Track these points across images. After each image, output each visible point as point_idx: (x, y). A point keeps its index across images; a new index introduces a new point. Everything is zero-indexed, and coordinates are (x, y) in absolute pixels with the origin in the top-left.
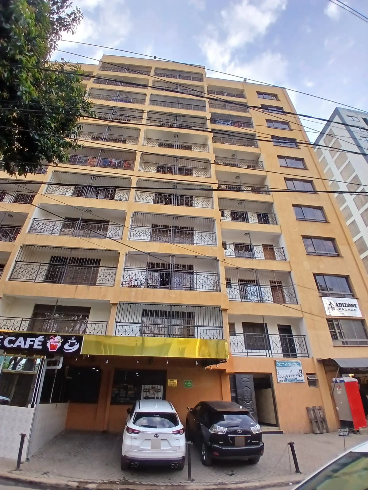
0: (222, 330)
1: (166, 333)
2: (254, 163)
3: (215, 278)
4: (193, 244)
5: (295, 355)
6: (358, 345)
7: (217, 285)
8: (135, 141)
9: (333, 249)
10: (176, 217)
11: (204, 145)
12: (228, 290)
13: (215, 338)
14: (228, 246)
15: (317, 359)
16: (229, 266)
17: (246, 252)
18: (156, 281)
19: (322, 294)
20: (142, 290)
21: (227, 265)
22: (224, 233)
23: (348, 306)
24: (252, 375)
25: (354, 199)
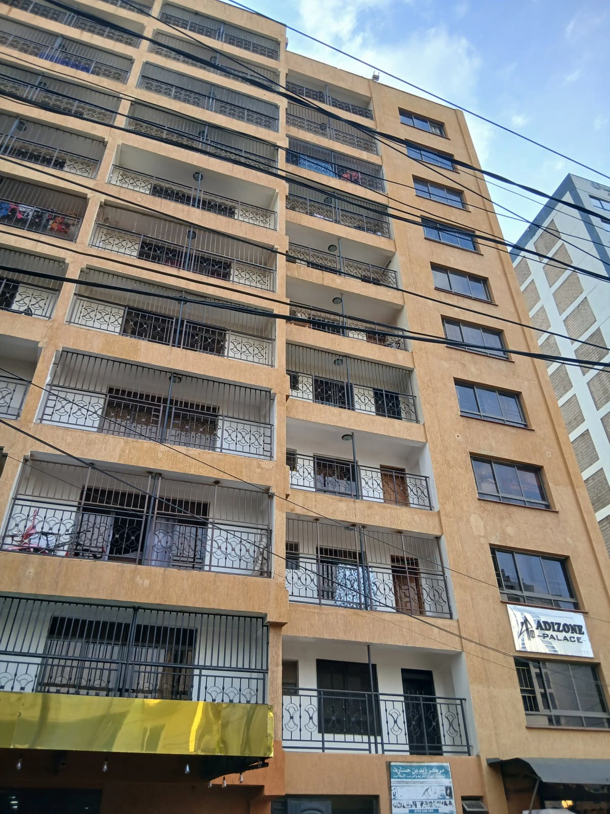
0: (264, 679)
1: (111, 686)
2: (377, 273)
3: (261, 540)
4: (214, 449)
5: (436, 749)
6: (583, 726)
7: (263, 557)
8: (88, 169)
9: (538, 491)
10: (177, 376)
11: (265, 212)
12: (289, 573)
13: (243, 700)
14: (300, 462)
15: (487, 760)
16: (299, 510)
17: (340, 481)
18: (100, 540)
19: (509, 598)
20: (61, 561)
21: (293, 510)
22: (294, 427)
23: (564, 630)
24: (329, 803)
25: (588, 383)
